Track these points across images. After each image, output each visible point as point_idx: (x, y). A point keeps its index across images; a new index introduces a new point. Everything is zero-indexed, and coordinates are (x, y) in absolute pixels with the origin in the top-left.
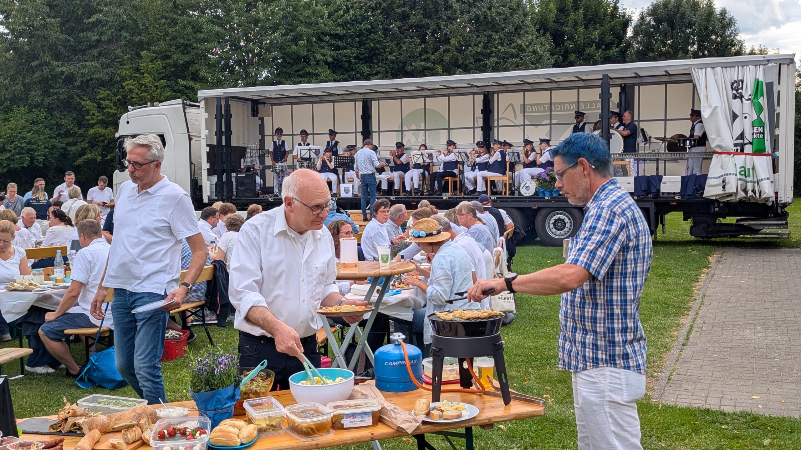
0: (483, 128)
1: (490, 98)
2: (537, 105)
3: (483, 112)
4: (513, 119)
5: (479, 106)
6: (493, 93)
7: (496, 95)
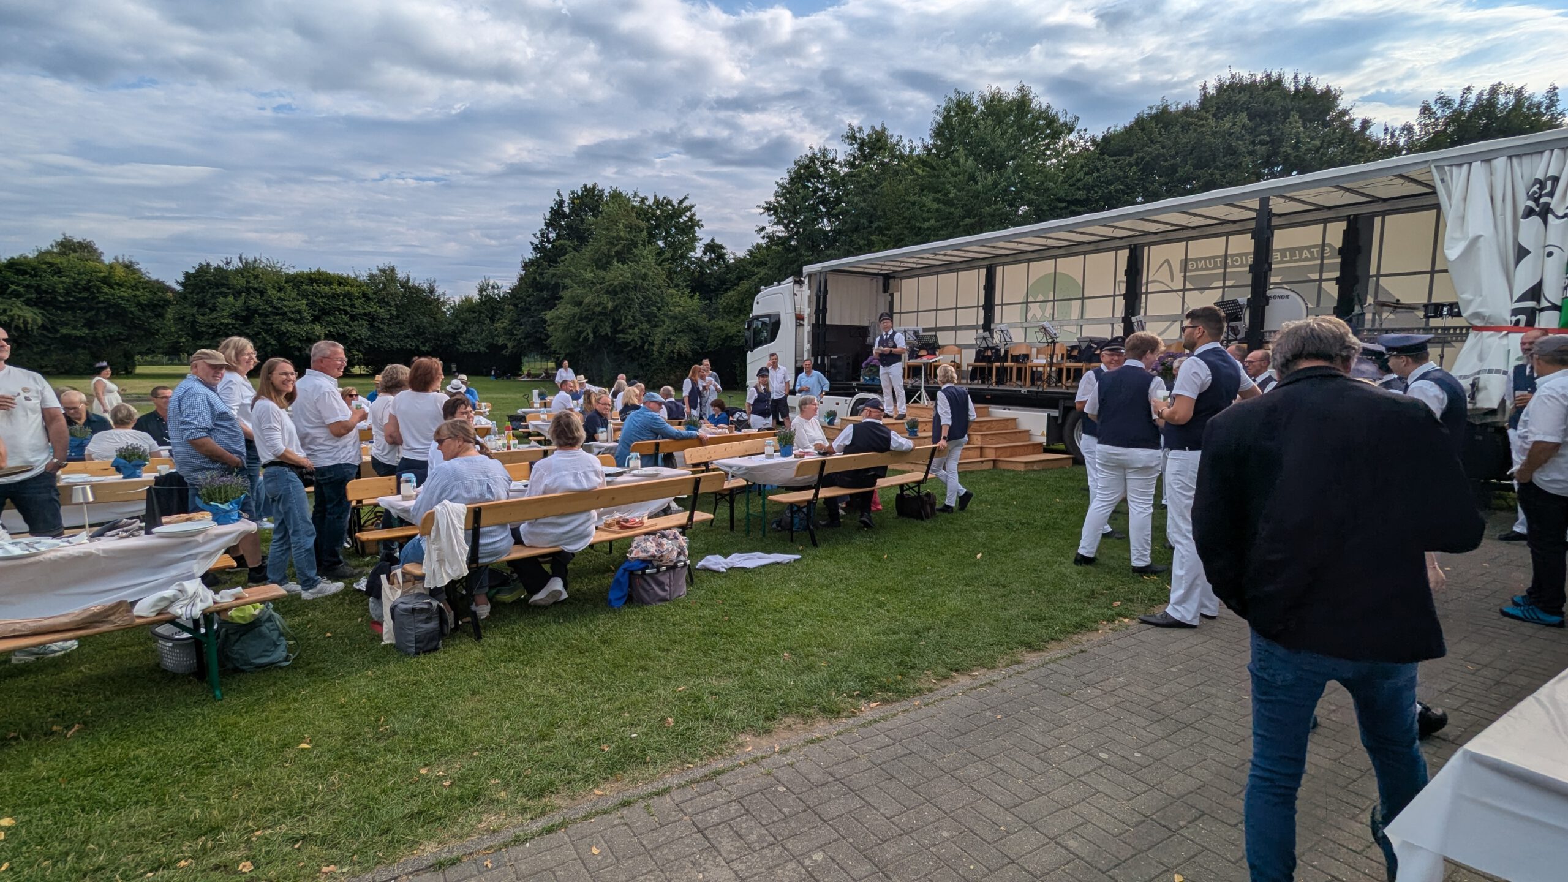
0: (1125, 296)
1: (1138, 253)
2: (1205, 259)
3: (1127, 273)
4: (1169, 282)
5: (1123, 265)
6: (1143, 245)
7: (1146, 249)
